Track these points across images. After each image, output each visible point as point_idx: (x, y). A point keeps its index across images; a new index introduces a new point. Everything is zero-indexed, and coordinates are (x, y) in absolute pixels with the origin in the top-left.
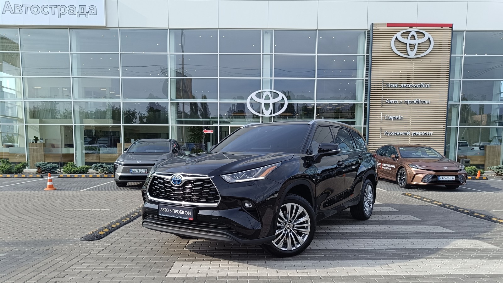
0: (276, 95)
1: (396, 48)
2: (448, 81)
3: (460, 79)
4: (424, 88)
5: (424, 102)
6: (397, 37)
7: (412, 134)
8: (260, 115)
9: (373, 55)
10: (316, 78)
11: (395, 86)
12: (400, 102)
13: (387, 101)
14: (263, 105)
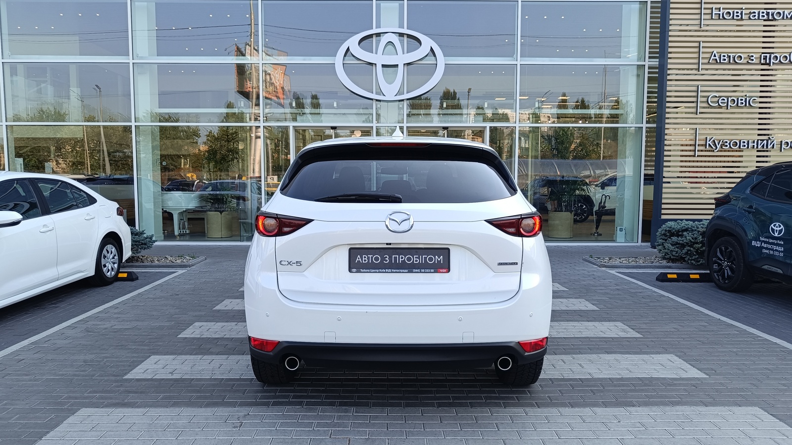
0: (414, 44)
8: (373, 96)
11: (735, 14)
12: (750, 58)
13: (715, 56)
14: (379, 67)
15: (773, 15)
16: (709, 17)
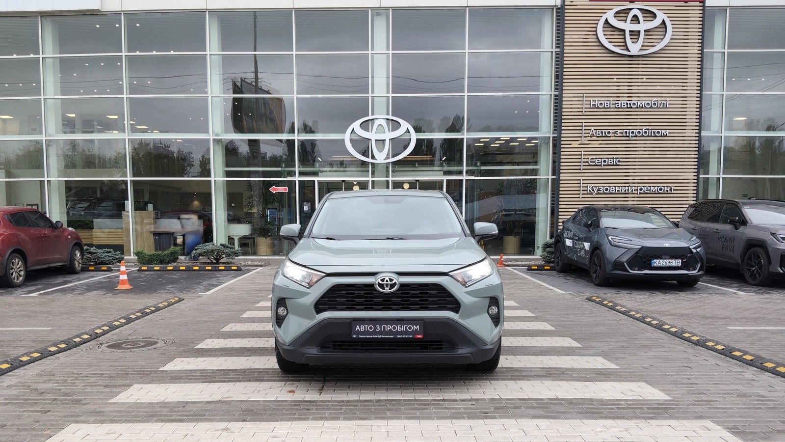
0: (396, 125)
1: (606, 39)
2: (699, 95)
3: (722, 93)
4: (657, 108)
5: (658, 132)
6: (607, 19)
7: (637, 190)
8: (370, 160)
9: (565, 51)
10: (466, 94)
11: (606, 104)
12: (615, 133)
13: (592, 132)
14: (373, 142)
15: (630, 104)
16: (588, 106)
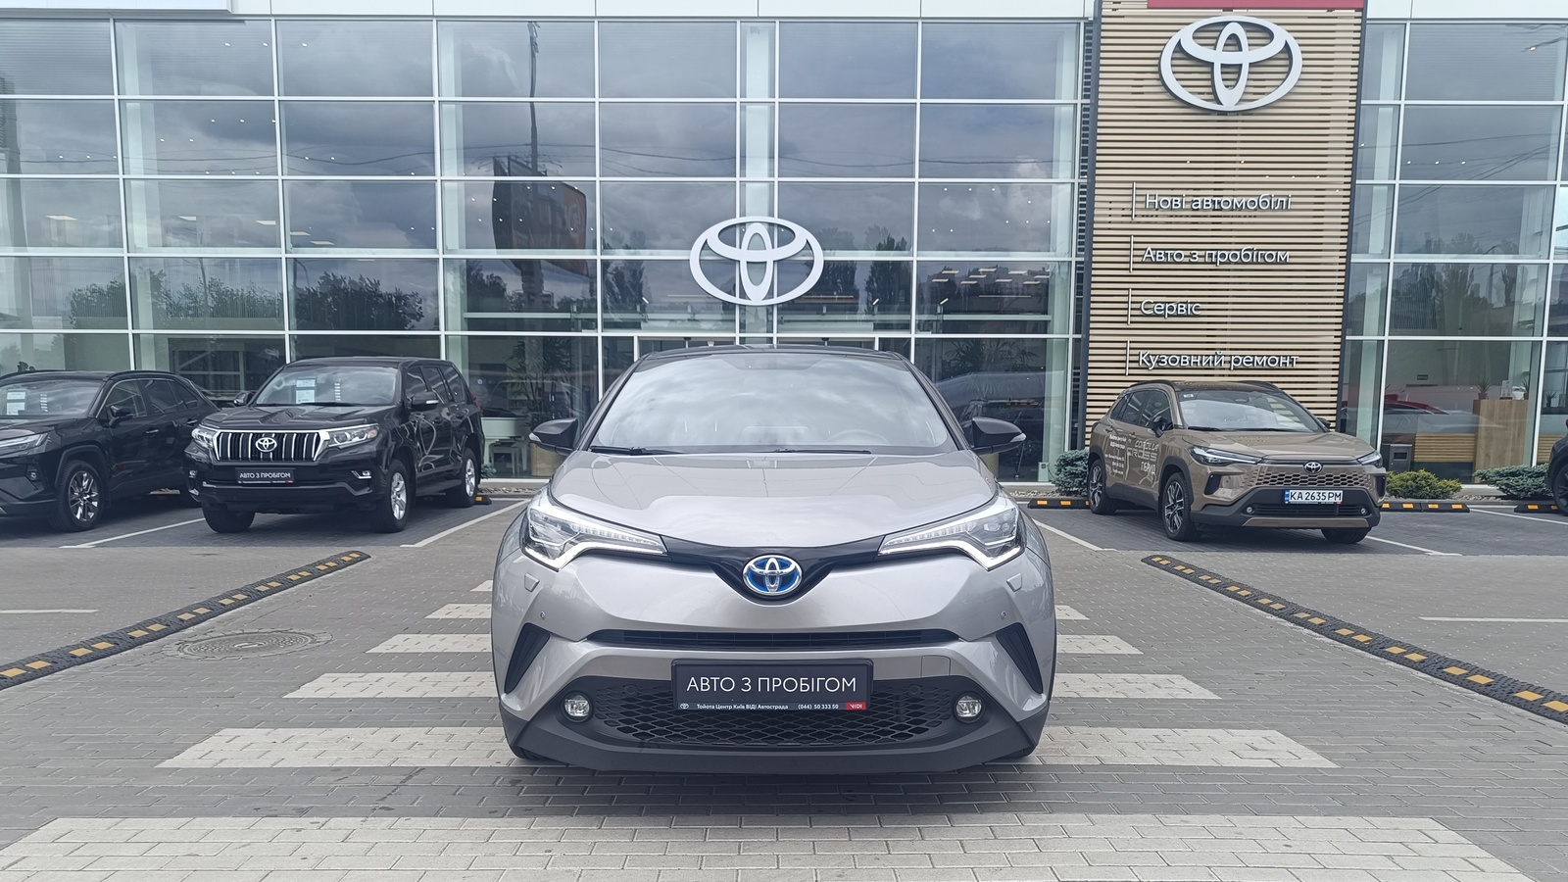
0: (787, 236)
1: (1177, 80)
2: (1348, 186)
3: (1392, 182)
4: (1270, 209)
5: (1271, 256)
6: (1179, 42)
7: (1230, 362)
8: (736, 300)
9: (1100, 103)
10: (917, 180)
11: (1174, 203)
12: (1191, 256)
13: (1149, 253)
14: (744, 266)
15: (1219, 203)
16: (1142, 206)
